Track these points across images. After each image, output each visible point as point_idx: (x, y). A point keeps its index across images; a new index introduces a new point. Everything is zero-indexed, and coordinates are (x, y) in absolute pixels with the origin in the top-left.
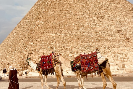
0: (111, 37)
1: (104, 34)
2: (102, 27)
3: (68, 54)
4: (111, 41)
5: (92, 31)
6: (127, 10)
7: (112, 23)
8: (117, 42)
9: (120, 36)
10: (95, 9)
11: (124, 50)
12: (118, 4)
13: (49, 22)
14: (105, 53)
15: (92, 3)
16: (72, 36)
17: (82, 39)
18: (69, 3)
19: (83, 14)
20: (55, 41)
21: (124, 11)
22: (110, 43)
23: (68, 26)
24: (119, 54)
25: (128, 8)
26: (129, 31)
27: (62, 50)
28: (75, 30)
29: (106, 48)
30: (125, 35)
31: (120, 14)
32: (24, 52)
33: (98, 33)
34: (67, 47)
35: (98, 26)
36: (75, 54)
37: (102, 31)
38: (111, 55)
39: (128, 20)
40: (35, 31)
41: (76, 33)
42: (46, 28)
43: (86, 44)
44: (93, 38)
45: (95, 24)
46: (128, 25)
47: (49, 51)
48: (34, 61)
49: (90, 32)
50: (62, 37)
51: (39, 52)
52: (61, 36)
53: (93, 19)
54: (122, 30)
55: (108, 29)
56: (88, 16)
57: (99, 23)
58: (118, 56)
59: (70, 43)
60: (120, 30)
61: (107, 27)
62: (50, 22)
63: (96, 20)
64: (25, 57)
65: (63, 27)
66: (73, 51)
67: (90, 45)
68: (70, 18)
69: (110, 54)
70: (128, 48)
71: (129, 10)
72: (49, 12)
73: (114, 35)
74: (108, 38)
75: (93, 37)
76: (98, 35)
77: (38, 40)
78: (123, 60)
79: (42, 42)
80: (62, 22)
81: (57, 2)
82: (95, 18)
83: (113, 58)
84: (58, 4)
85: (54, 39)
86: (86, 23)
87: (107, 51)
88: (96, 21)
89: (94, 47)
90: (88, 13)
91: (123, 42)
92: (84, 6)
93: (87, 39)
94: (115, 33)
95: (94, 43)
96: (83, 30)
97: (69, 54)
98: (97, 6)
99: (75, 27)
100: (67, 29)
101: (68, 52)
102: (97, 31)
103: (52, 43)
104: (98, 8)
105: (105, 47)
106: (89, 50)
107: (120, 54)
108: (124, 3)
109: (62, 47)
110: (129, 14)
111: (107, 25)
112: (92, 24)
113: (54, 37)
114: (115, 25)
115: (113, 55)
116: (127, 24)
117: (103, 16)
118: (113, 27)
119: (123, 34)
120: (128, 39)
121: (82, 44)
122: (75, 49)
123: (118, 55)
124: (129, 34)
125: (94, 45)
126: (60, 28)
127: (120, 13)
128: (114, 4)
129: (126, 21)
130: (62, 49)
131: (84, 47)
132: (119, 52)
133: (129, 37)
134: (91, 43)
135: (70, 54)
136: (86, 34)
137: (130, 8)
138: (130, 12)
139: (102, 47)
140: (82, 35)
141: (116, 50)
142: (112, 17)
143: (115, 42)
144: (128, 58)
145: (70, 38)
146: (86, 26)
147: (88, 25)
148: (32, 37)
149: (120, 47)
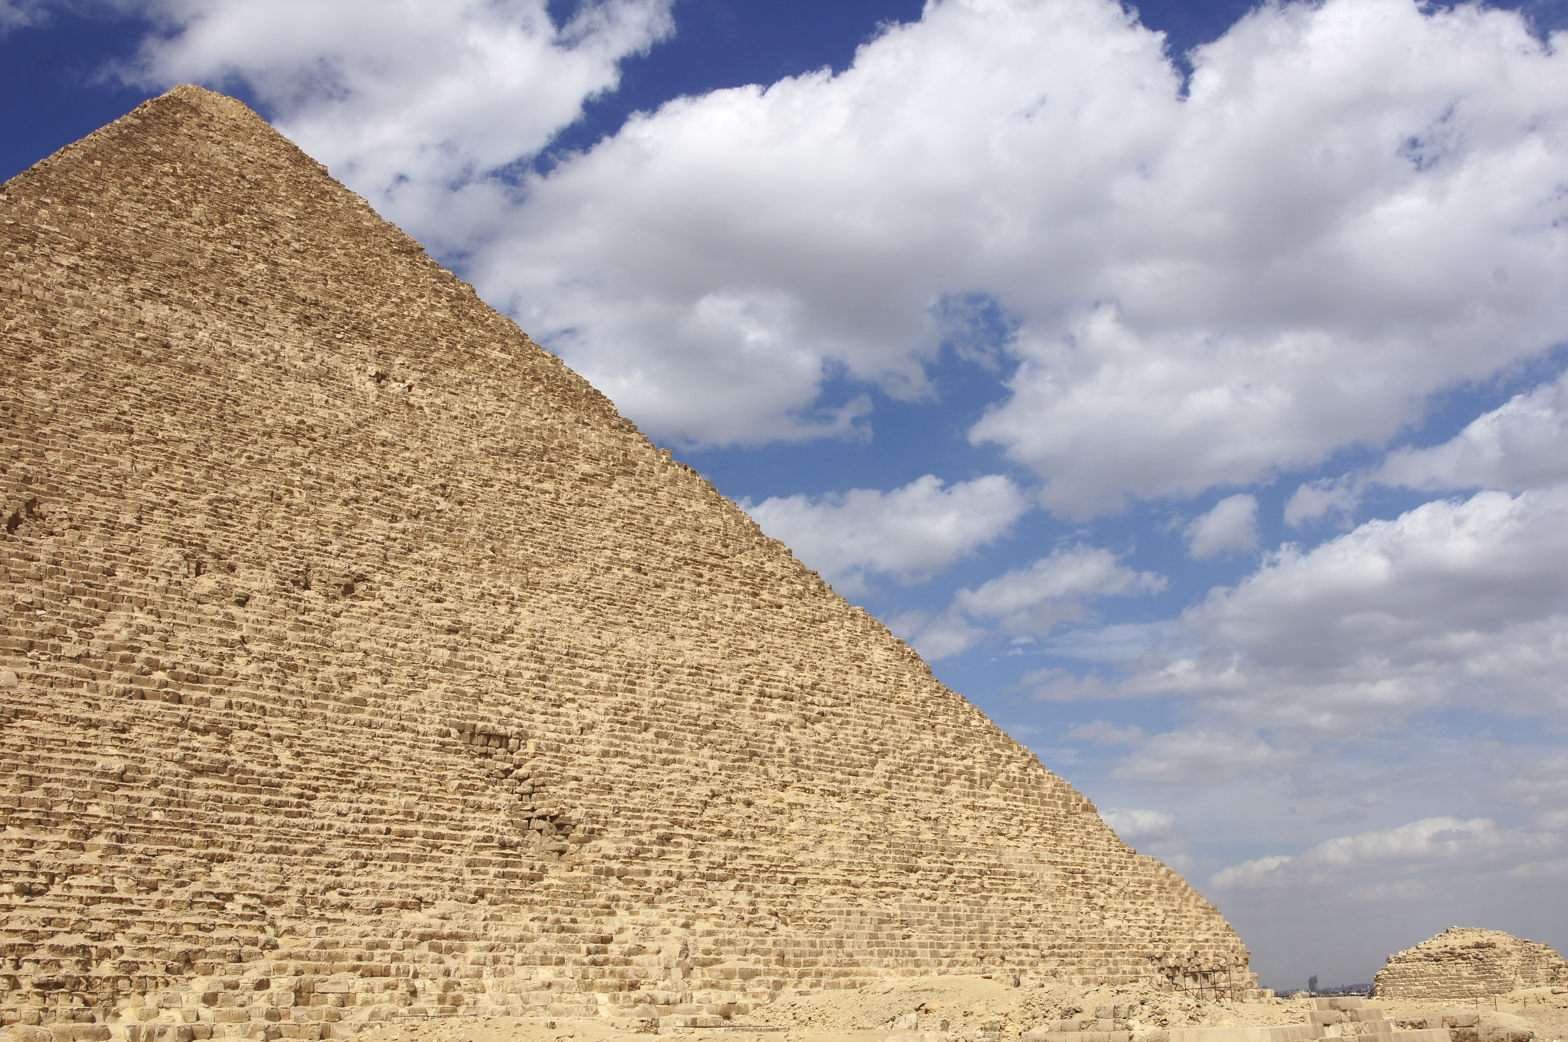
0: (363, 787)
1: (284, 756)
2: (300, 676)
4: (342, 833)
5: (155, 705)
6: (664, 556)
7: (444, 655)
8: (411, 848)
9: (466, 790)
10: (299, 497)
12: (595, 489)
14: (188, 957)
19: (128, 519)
21: (627, 554)
22: (319, 850)
24: (367, 973)
25: (681, 536)
26: (597, 748)
29: (237, 904)
30: (538, 789)
31: (566, 579)
33: (212, 736)
35: (253, 668)
37: (277, 721)
38: (262, 984)
39: (636, 647)
44: (119, 781)
45: (223, 642)
46: (611, 691)
49: (119, 712)
53: (222, 593)
54: (522, 736)
55: (359, 701)
56: (171, 554)
57: (278, 640)
58: (345, 1000)
60: (506, 730)
61: (364, 686)
63: (259, 599)
67: (39, 854)
69: (249, 976)
71: (687, 553)
73: (397, 777)
74: (318, 803)
75: (120, 765)
76: (206, 757)
83: (272, 1015)
87: (230, 932)
88: (253, 613)
89: (81, 880)
90: (197, 519)
91: (485, 855)
92: (186, 449)
93: (31, 782)
94: (431, 755)
95: (97, 840)
96: (24, 686)
104: (350, 492)
105: (224, 887)
107: (379, 981)
108: (654, 491)
110: (669, 592)
112: (183, 636)
114: (464, 677)
115: (283, 983)
116: (603, 680)
117: (362, 578)
118: (436, 691)
119: (522, 772)
120: (557, 823)
123: (359, 984)
124: (587, 779)
125: (90, 857)
127: (571, 572)
128: (544, 485)
129: (604, 652)
132: (380, 960)
133: (575, 815)
134: (56, 836)
136: (47, 729)
137: (703, 541)
138: (686, 572)
139: (182, 893)
141: (352, 926)
142: (473, 593)
143: (388, 850)
146: (96, 645)
147: (125, 635)
149: (419, 903)
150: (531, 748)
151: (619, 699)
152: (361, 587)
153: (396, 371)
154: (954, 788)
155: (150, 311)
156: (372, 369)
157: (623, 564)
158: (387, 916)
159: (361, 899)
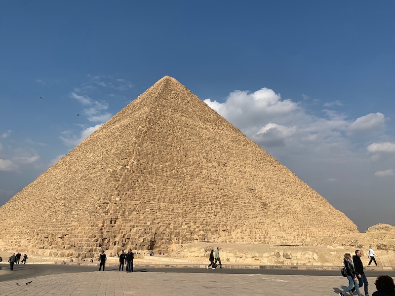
0: (242, 198)
1: (231, 193)
2: (227, 180)
3: (180, 223)
4: (243, 206)
5: (214, 185)
6: (259, 158)
7: (240, 176)
9: (254, 198)
10: (214, 150)
11: (262, 223)
12: (246, 147)
13: (146, 163)
14: (236, 226)
15: (209, 139)
16: (185, 192)
17: (200, 197)
18: (175, 134)
19: (197, 155)
20: (157, 197)
21: (254, 158)
22: (242, 209)
23: (176, 172)
24: (256, 229)
25: (259, 155)
26: (265, 191)
27: (171, 216)
28: (188, 181)
29: (237, 217)
30: (260, 198)
31: (249, 163)
32: (104, 214)
33: (222, 190)
34: (178, 210)
35: (222, 179)
36: (192, 224)
37: (228, 187)
38: (246, 230)
39: (262, 174)
40: (121, 176)
41: (191, 187)
42: (141, 173)
43: (207, 207)
44: (217, 198)
45: (217, 175)
46: (262, 182)
47: (149, 216)
48: (123, 234)
49: (211, 186)
50: (169, 190)
51: (132, 216)
52: (167, 189)
53: (213, 166)
54: (255, 189)
55: (235, 184)
56: (205, 161)
57: (222, 174)
58: (256, 233)
59: (182, 203)
60: (253, 188)
61: (235, 182)
62: (148, 163)
63: (217, 167)
64: (105, 224)
65: (168, 173)
66: (187, 218)
67: (214, 209)
68: (179, 158)
69: (244, 229)
70: (268, 221)
71: (261, 158)
72: (144, 145)
73: (245, 196)
74: (238, 201)
75: (216, 195)
76: (224, 194)
77: (129, 193)
78: (264, 241)
79: (136, 198)
80: (167, 164)
81: (157, 130)
82: (216, 164)
83: (249, 235)
84: (158, 133)
85: (156, 194)
86: (204, 171)
87: (239, 222)
88: (217, 169)
89: (219, 214)
90: (205, 154)
91: (260, 209)
92: (198, 142)
93: (208, 198)
94: (247, 193)
95: (218, 207)
96: (200, 183)
97: (182, 224)
98: (217, 145)
99: (188, 176)
100: (176, 178)
101: (180, 219)
102: (221, 187)
103: (152, 202)
104: (218, 149)
105: (235, 215)
106: (212, 218)
107: (258, 230)
108: (253, 147)
109: (170, 210)
110: (262, 164)
111: (234, 178)
112: (212, 174)
113: (156, 191)
114: (245, 180)
115: (248, 230)
116: (260, 180)
117: (226, 163)
118: (242, 182)
119: (257, 195)
120: (265, 204)
121: (201, 207)
122: (191, 216)
124: (266, 197)
125: (219, 210)
126: (165, 174)
127: (249, 161)
128: (239, 146)
129: (258, 175)
130: (169, 214)
131: (205, 212)
132: (257, 227)
133: (267, 202)
134: (214, 207)
135: (184, 223)
136: (205, 189)
137: (262, 155)
138: (262, 161)
139: (231, 216)
140: (199, 190)
141: (251, 221)
142: (239, 165)
143: (249, 209)
144: (270, 238)
145: (182, 194)
146: (204, 176)
147: (206, 174)
148: (118, 187)
149: (257, 217)
150: (257, 191)
151: (263, 183)
152: (226, 165)
153: (214, 127)
154: (309, 197)
155: (183, 119)
156: (211, 127)
157: (255, 160)
158: (254, 219)
159: (251, 217)
